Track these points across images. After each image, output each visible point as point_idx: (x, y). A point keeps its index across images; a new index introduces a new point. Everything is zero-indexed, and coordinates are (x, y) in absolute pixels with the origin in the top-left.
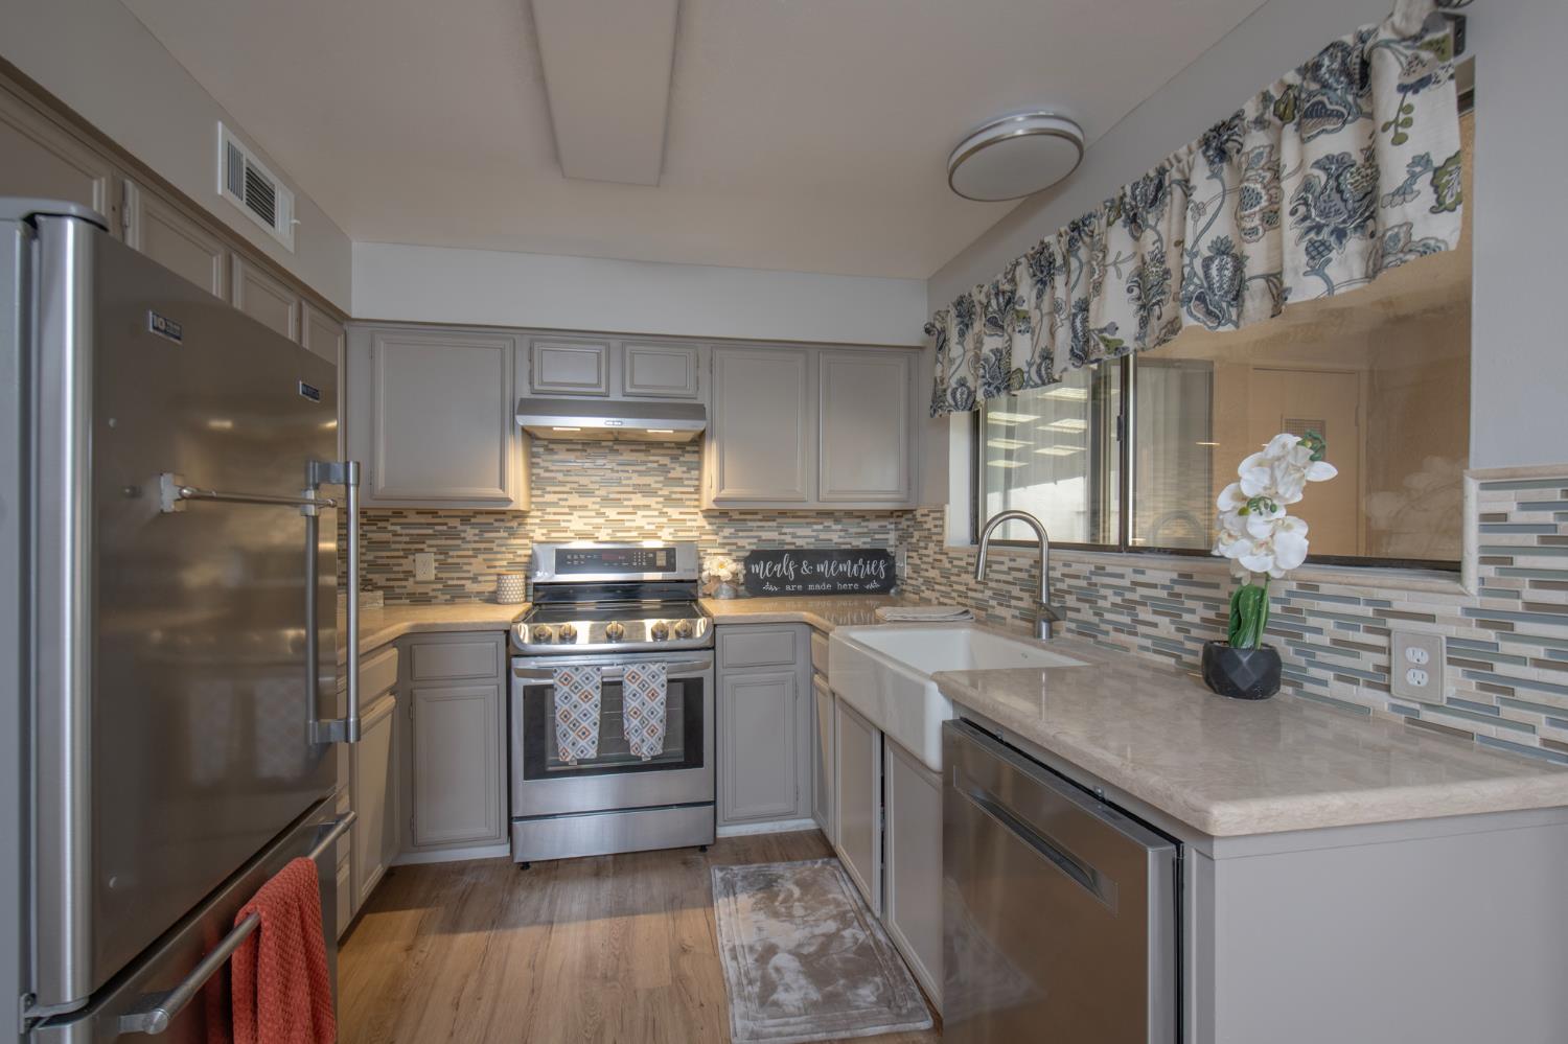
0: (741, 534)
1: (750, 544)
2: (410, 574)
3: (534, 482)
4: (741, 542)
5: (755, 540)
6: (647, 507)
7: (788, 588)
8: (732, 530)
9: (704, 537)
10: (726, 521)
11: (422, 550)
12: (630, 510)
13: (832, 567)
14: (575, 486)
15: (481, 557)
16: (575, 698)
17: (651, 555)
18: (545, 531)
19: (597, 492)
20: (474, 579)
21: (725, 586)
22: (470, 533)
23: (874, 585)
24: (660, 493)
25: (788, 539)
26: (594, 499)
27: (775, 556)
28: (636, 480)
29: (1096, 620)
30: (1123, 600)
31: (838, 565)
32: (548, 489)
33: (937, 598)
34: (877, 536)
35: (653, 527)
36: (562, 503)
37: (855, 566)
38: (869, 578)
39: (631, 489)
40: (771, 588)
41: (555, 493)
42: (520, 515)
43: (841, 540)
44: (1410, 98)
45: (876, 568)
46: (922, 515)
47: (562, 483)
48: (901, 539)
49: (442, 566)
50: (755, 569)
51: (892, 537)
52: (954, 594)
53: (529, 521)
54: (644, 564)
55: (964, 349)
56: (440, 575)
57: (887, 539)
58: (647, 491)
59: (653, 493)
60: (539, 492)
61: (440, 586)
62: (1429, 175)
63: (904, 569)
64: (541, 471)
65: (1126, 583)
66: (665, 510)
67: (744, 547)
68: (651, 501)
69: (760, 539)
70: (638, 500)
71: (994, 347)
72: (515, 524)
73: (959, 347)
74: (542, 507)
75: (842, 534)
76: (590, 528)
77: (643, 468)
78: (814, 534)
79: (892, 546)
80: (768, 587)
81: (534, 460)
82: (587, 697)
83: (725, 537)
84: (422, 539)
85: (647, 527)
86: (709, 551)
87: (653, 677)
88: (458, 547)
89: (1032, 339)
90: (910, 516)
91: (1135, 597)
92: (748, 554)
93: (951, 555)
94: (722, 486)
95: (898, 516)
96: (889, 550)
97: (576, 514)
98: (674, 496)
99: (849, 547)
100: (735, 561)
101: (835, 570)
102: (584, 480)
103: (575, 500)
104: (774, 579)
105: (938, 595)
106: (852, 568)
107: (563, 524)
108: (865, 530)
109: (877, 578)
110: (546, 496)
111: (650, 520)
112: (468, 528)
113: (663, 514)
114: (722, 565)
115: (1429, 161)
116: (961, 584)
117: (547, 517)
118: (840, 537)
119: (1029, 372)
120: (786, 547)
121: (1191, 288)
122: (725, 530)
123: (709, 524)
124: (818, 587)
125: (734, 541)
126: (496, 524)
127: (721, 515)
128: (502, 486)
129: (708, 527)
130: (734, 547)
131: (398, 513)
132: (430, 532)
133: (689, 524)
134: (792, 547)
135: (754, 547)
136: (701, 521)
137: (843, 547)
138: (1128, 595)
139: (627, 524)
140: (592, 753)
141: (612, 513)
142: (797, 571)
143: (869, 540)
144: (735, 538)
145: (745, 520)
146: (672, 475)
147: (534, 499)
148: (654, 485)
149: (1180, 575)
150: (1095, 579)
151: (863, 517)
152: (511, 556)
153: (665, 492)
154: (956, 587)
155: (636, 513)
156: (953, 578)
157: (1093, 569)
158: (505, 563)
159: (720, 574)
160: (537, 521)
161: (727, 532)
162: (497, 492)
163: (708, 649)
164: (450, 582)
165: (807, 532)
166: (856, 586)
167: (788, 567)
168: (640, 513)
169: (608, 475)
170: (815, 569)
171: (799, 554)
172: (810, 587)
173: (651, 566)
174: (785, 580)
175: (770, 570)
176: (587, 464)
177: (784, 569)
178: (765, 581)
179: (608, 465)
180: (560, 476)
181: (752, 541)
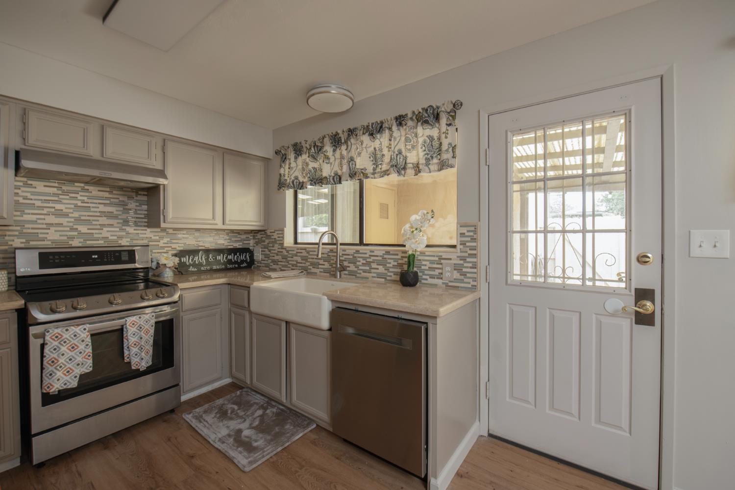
0: (173, 241)
1: (178, 247)
4: (174, 246)
6: (111, 225)
7: (202, 268)
8: (169, 239)
12: (98, 227)
13: (225, 257)
17: (117, 254)
18: (23, 240)
23: (245, 265)
24: (119, 217)
25: (201, 244)
26: (67, 220)
27: (194, 252)
28: (103, 208)
29: (356, 269)
30: (366, 262)
31: (227, 256)
32: (29, 212)
33: (279, 268)
34: (245, 242)
35: (115, 238)
36: (39, 221)
37: (236, 256)
38: (242, 262)
39: (98, 214)
40: (193, 270)
41: (33, 214)
43: (228, 244)
45: (245, 257)
46: (271, 232)
47: (42, 208)
48: (257, 243)
50: (184, 259)
51: (252, 242)
52: (290, 266)
53: (10, 233)
54: (113, 260)
55: (297, 164)
57: (249, 243)
58: (110, 216)
59: (116, 217)
60: (18, 213)
62: (452, 148)
63: (258, 256)
64: (21, 199)
65: (367, 256)
66: (124, 227)
67: (175, 248)
68: (114, 222)
69: (184, 244)
70: (104, 221)
71: (313, 166)
73: (295, 163)
74: (22, 223)
75: (229, 241)
76: (65, 238)
77: (108, 202)
79: (251, 246)
80: (191, 268)
81: (16, 191)
82: (74, 348)
83: (163, 243)
85: (111, 238)
87: (147, 322)
89: (331, 167)
90: (263, 233)
91: (371, 260)
92: (178, 252)
93: (287, 249)
95: (255, 233)
96: (251, 248)
97: (54, 229)
99: (232, 247)
100: (172, 256)
102: (58, 206)
103: (53, 220)
104: (194, 265)
105: (280, 266)
106: (234, 257)
107: (41, 236)
108: (239, 239)
109: (246, 261)
110: (25, 216)
111: (113, 233)
113: (122, 230)
114: (166, 258)
116: (293, 261)
117: (25, 231)
118: (228, 242)
119: (329, 179)
120: (200, 248)
121: (394, 162)
122: (164, 239)
124: (218, 267)
125: (169, 245)
129: (152, 238)
130: (170, 249)
133: (140, 236)
134: (203, 248)
135: (182, 249)
137: (229, 247)
138: (368, 260)
139: (96, 236)
142: (207, 259)
143: (241, 244)
144: (170, 243)
145: (176, 234)
148: (115, 213)
149: (386, 252)
150: (355, 255)
151: (239, 233)
153: (124, 217)
154: (290, 262)
155: (102, 229)
156: (289, 259)
157: (355, 251)
159: (167, 263)
160: (17, 233)
165: (211, 239)
166: (236, 266)
167: (202, 258)
168: (105, 229)
169: (80, 204)
170: (216, 258)
171: (207, 251)
172: (215, 267)
173: (119, 261)
174: (201, 264)
175: (192, 260)
176: (61, 197)
177: (200, 259)
178: (190, 265)
179: (80, 198)
180: (38, 203)
181: (180, 245)
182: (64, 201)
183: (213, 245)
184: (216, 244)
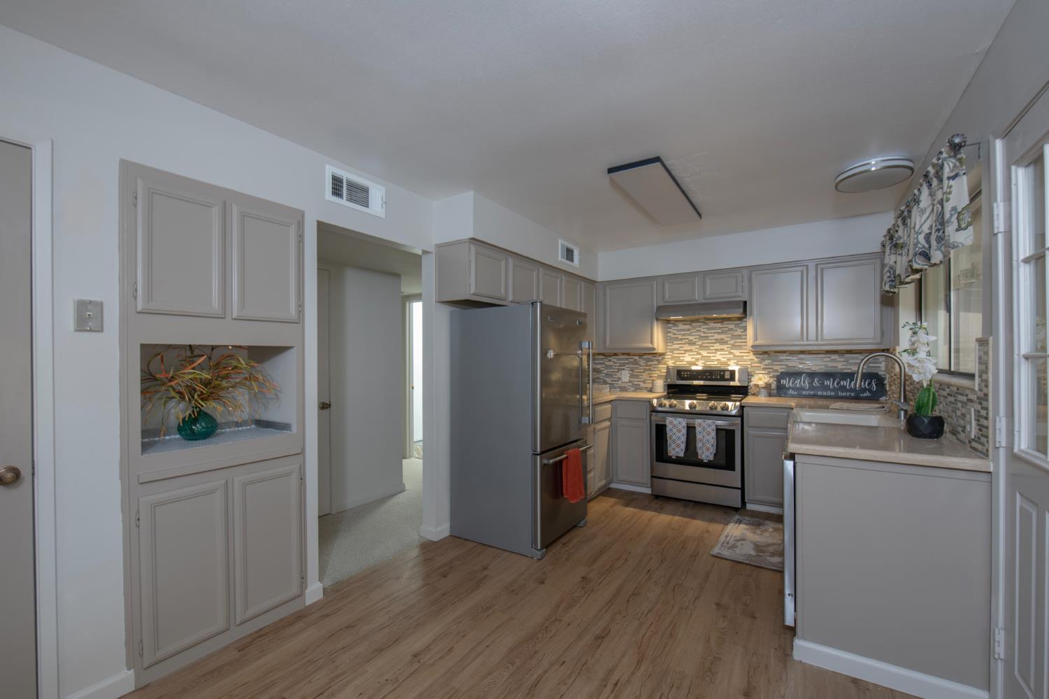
0: (775, 363)
1: (781, 369)
2: (619, 379)
3: (668, 340)
4: (775, 368)
5: (784, 367)
6: (722, 350)
7: (804, 393)
8: (770, 361)
9: (753, 365)
10: (766, 356)
11: (624, 369)
12: (714, 351)
13: (836, 382)
14: (687, 340)
15: (647, 372)
16: (675, 430)
17: (722, 373)
18: (673, 361)
19: (697, 343)
20: (644, 382)
21: (762, 390)
22: (642, 362)
23: (867, 394)
24: (729, 342)
25: (806, 366)
26: (695, 347)
27: (797, 374)
28: (717, 336)
31: (840, 381)
32: (675, 342)
35: (725, 360)
36: (681, 349)
37: (854, 383)
38: (864, 390)
39: (714, 341)
40: (793, 393)
41: (678, 344)
42: (662, 355)
43: (844, 367)
44: (952, 182)
45: (869, 384)
47: (681, 339)
49: (632, 376)
50: (783, 382)
51: (882, 365)
53: (666, 357)
54: (719, 377)
56: (631, 380)
57: (879, 367)
58: (722, 342)
59: (726, 343)
60: (670, 344)
61: (631, 384)
62: (956, 215)
63: (888, 386)
64: (671, 335)
66: (732, 351)
67: (777, 370)
68: (725, 347)
69: (787, 366)
70: (717, 346)
72: (660, 358)
74: (672, 350)
75: (845, 363)
76: (694, 360)
77: (720, 331)
78: (823, 363)
79: (883, 371)
80: (791, 392)
81: (669, 330)
82: (679, 431)
83: (766, 365)
84: (623, 365)
85: (722, 360)
86: (757, 372)
87: (709, 426)
88: (637, 368)
92: (779, 374)
94: (756, 338)
96: (880, 373)
97: (687, 354)
98: (737, 344)
99: (850, 371)
100: (770, 377)
101: (838, 384)
102: (691, 338)
103: (687, 347)
104: (794, 389)
106: (850, 383)
107: (681, 358)
109: (870, 390)
110: (673, 346)
111: (725, 356)
112: (641, 360)
113: (730, 353)
114: (760, 379)
115: (956, 209)
117: (674, 355)
118: (843, 365)
120: (805, 371)
121: (917, 249)
123: (757, 358)
124: (825, 393)
125: (771, 367)
126: (653, 358)
127: (762, 352)
128: (652, 342)
129: (756, 360)
130: (771, 370)
131: (615, 354)
132: (627, 362)
133: (745, 358)
134: (809, 371)
135: (782, 370)
136: (752, 356)
137: (845, 371)
139: (712, 358)
140: (682, 454)
141: (704, 353)
142: (811, 384)
144: (772, 365)
145: (778, 356)
146: (736, 333)
147: (669, 347)
148: (726, 339)
151: (860, 353)
152: (659, 372)
153: (732, 342)
155: (716, 353)
158: (656, 375)
159: (758, 383)
160: (670, 357)
161: (767, 362)
162: (650, 345)
163: (739, 416)
164: (635, 383)
165: (819, 362)
166: (853, 394)
167: (804, 382)
168: (719, 353)
169: (702, 335)
170: (823, 383)
171: (812, 375)
172: (820, 393)
173: (723, 379)
174: (802, 389)
175: (793, 383)
176: (692, 331)
177: (802, 382)
178: (789, 388)
179: (702, 330)
180: (680, 337)
181: (782, 367)
182: (693, 334)
183: (823, 367)
184: (826, 366)
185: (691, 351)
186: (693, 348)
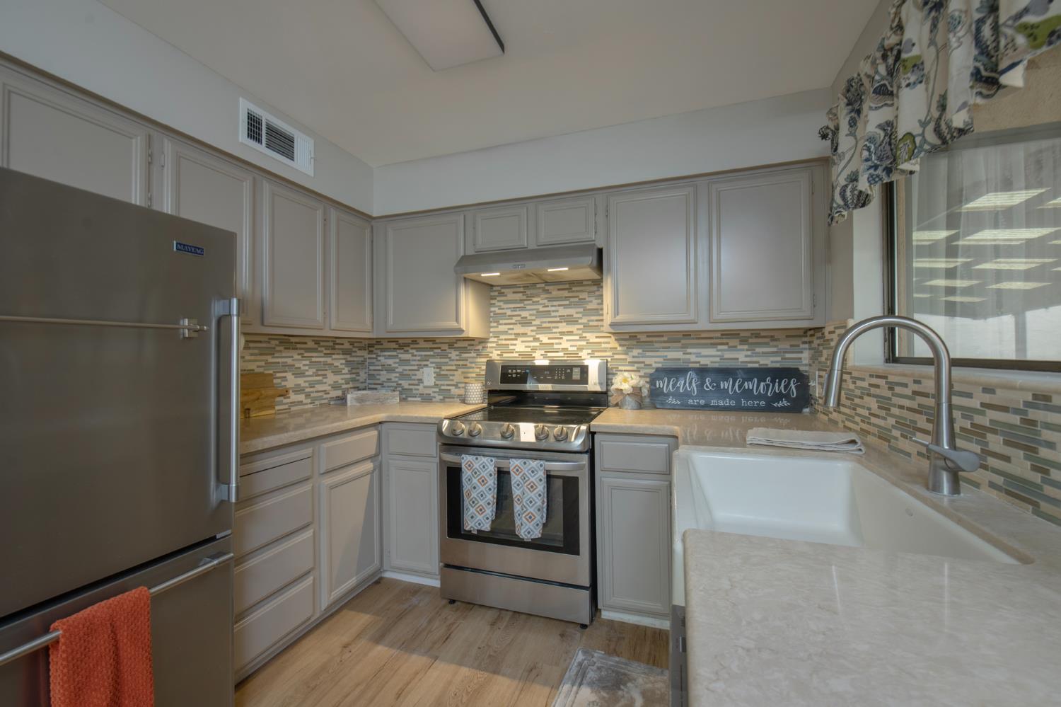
0: (648, 354)
1: (656, 362)
2: (420, 381)
3: (488, 318)
4: (648, 361)
5: (661, 360)
6: (570, 333)
7: (690, 402)
8: (640, 351)
9: (616, 357)
10: (635, 342)
11: (426, 366)
12: (558, 335)
13: (737, 384)
14: (519, 318)
15: (460, 370)
16: (475, 481)
17: (569, 371)
18: (499, 352)
19: (534, 323)
20: (456, 386)
21: (628, 398)
22: (454, 354)
23: (784, 403)
24: (580, 321)
25: (693, 358)
26: (531, 328)
27: (680, 371)
28: (563, 311)
31: (743, 383)
32: (501, 322)
33: (843, 422)
34: (788, 356)
35: (575, 349)
36: (510, 332)
37: (762, 384)
38: (778, 397)
39: (558, 319)
40: (674, 402)
41: (506, 324)
42: (483, 341)
43: (748, 359)
45: (786, 387)
46: (830, 333)
47: (511, 317)
48: (814, 358)
49: (439, 376)
50: (659, 384)
51: (805, 356)
52: (858, 419)
53: (489, 345)
54: (563, 377)
55: (856, 139)
56: (437, 383)
57: (801, 359)
58: (570, 320)
59: (575, 322)
60: (495, 324)
61: (437, 390)
63: (817, 390)
64: (496, 309)
66: (584, 335)
67: (651, 365)
68: (573, 328)
69: (666, 359)
70: (563, 327)
71: (882, 121)
72: (480, 347)
73: (851, 139)
74: (497, 334)
75: (749, 353)
76: (529, 350)
77: (567, 302)
78: (719, 353)
79: (806, 365)
80: (671, 400)
81: (493, 302)
82: (483, 481)
83: (634, 357)
84: (426, 358)
85: (570, 349)
86: (620, 368)
87: (533, 472)
88: (446, 364)
89: (927, 90)
90: (819, 334)
92: (652, 371)
94: (616, 313)
95: (812, 335)
96: (802, 368)
97: (520, 339)
98: (591, 323)
99: (756, 365)
100: (640, 376)
101: (740, 387)
102: (524, 314)
103: (519, 329)
104: (676, 395)
105: (844, 417)
106: (758, 385)
107: (511, 347)
108: (775, 349)
109: (787, 397)
110: (500, 326)
111: (574, 343)
112: (452, 351)
113: (582, 338)
114: (625, 380)
116: (863, 407)
117: (500, 342)
118: (746, 356)
119: (923, 135)
120: (691, 365)
122: (635, 350)
123: (620, 345)
124: (721, 403)
125: (641, 360)
126: (469, 348)
127: (630, 337)
128: (457, 320)
129: (619, 348)
130: (642, 365)
131: (415, 341)
132: (432, 353)
133: (603, 346)
134: (697, 365)
135: (660, 365)
136: (612, 343)
137: (750, 365)
139: (556, 346)
140: (487, 527)
141: (544, 339)
142: (700, 387)
143: (779, 359)
144: (642, 357)
145: (652, 342)
146: (589, 307)
147: (492, 330)
148: (575, 316)
150: (1033, 414)
151: (772, 337)
152: (478, 370)
153: (584, 320)
154: (859, 411)
155: (562, 338)
156: (857, 401)
158: (474, 375)
159: (622, 388)
160: (494, 345)
161: (636, 352)
162: (453, 324)
163: (586, 452)
164: (443, 388)
165: (712, 351)
166: (763, 403)
167: (690, 383)
168: (565, 338)
169: (542, 309)
170: (718, 386)
171: (702, 372)
172: (714, 402)
173: (569, 380)
174: (688, 395)
175: (674, 386)
176: (526, 302)
177: (687, 385)
178: (667, 395)
179: (541, 302)
180: (509, 312)
181: (657, 360)
182: (528, 307)
183: (717, 359)
184: (722, 359)
185: (525, 335)
186: (527, 330)
